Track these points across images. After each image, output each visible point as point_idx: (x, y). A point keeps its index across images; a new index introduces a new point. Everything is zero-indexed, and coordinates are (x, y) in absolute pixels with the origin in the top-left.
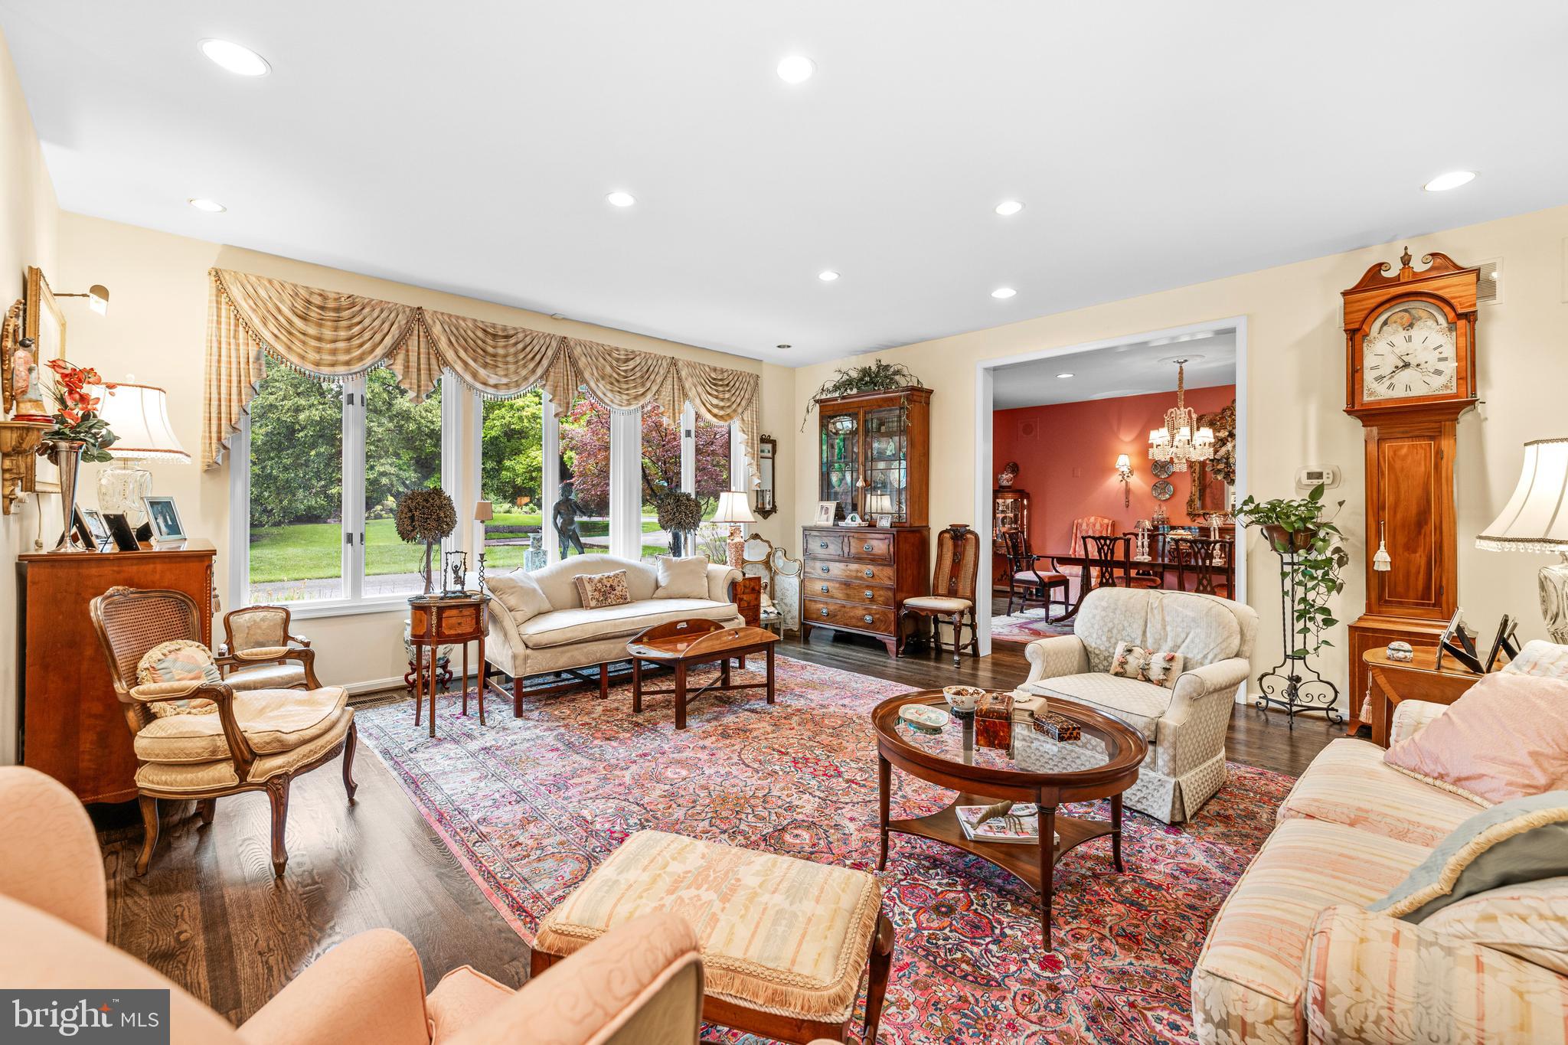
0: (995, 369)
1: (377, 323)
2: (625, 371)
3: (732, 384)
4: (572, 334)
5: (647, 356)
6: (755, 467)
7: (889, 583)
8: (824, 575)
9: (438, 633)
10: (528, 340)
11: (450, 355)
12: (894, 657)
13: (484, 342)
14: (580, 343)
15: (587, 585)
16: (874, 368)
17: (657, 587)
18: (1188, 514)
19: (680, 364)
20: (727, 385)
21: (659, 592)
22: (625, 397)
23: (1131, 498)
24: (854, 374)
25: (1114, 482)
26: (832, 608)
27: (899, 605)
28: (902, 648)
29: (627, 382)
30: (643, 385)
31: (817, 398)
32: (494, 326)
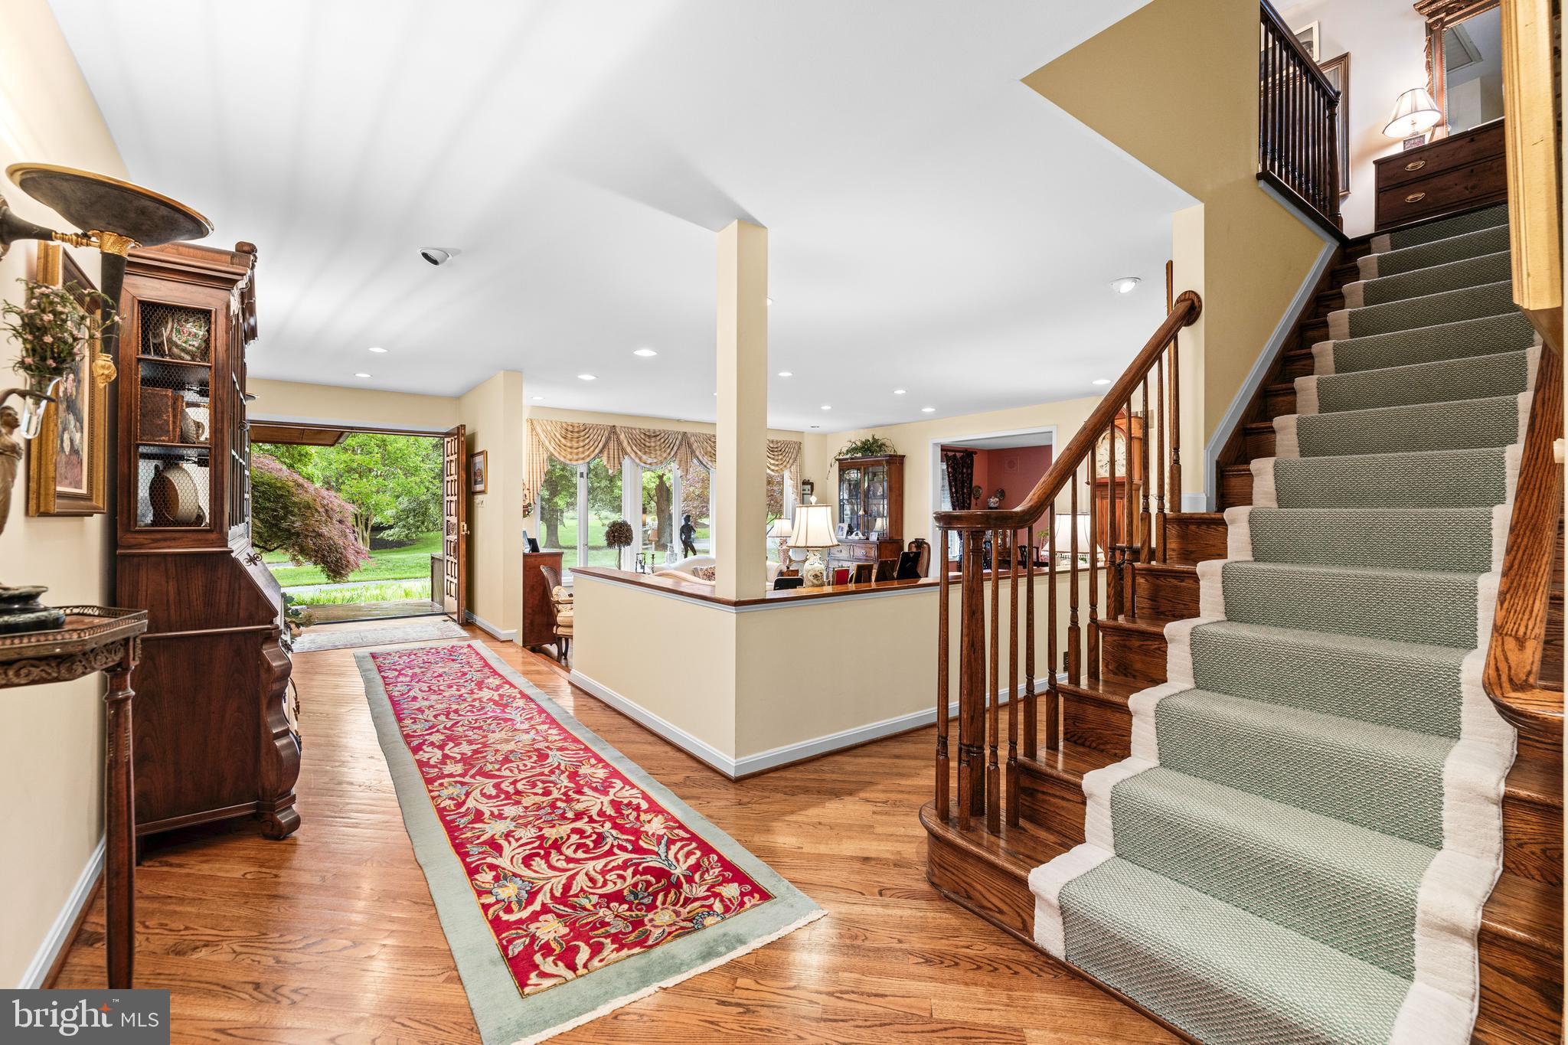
1: (596, 436)
3: (783, 449)
6: (799, 501)
10: (666, 436)
13: (645, 440)
14: (693, 435)
15: (701, 571)
16: (871, 440)
20: (780, 450)
24: (859, 444)
31: (838, 457)
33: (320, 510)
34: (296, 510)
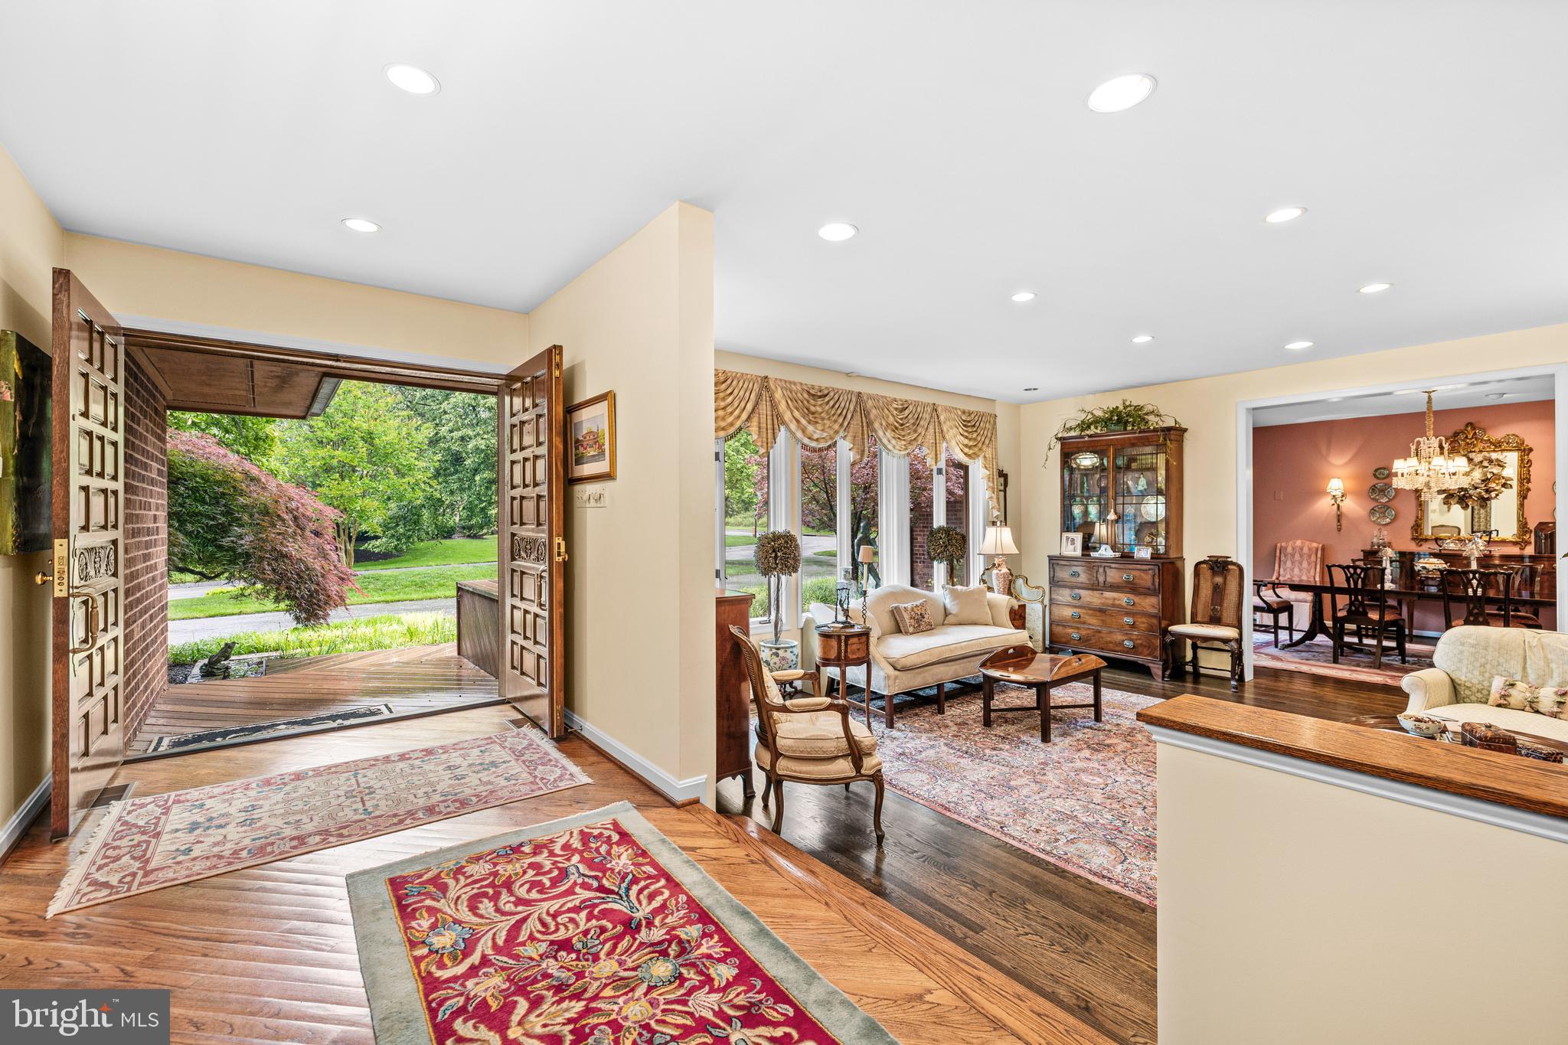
0: (1254, 409)
1: (742, 393)
2: (901, 419)
3: (977, 424)
4: (866, 389)
5: (917, 404)
6: (995, 500)
7: (1154, 611)
8: (1075, 602)
9: (845, 657)
10: (836, 397)
11: (787, 416)
12: (1160, 680)
13: (808, 402)
14: (870, 397)
15: (903, 612)
16: (1121, 408)
17: (946, 613)
18: (1413, 539)
19: (939, 409)
20: (974, 426)
21: (950, 619)
22: (904, 443)
23: (1344, 522)
24: (1099, 413)
25: (1324, 506)
26: (1084, 633)
27: (1165, 632)
28: (1168, 673)
29: (903, 430)
30: (915, 431)
31: (1060, 436)
32: (813, 387)
33: (286, 517)
34: (246, 518)
